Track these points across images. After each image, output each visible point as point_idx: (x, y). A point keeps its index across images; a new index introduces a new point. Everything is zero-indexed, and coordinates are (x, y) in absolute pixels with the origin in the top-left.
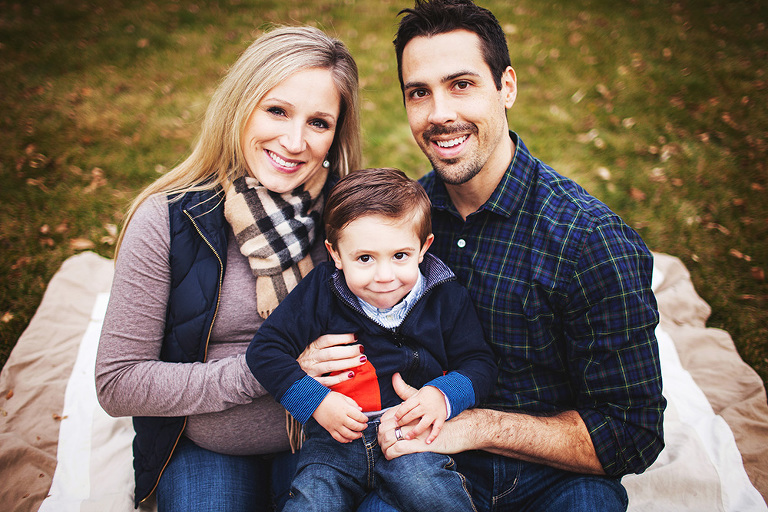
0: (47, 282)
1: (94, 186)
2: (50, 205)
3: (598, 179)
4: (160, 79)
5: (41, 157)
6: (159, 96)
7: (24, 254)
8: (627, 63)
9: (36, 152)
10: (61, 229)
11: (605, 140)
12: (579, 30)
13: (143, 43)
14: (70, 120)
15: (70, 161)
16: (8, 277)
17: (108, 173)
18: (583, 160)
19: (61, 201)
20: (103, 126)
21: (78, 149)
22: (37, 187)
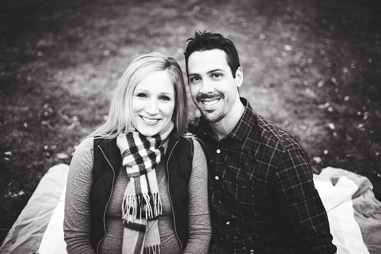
0: (43, 175)
1: (73, 125)
2: (50, 134)
3: (328, 129)
4: (113, 71)
5: (51, 110)
6: (111, 80)
7: (34, 160)
8: (348, 66)
9: (49, 107)
10: (54, 147)
11: (334, 108)
12: (323, 49)
13: (106, 53)
14: (67, 91)
15: (63, 112)
16: (25, 172)
17: (81, 119)
18: (320, 118)
19: (56, 133)
20: (82, 95)
21: (68, 106)
22: (46, 126)
